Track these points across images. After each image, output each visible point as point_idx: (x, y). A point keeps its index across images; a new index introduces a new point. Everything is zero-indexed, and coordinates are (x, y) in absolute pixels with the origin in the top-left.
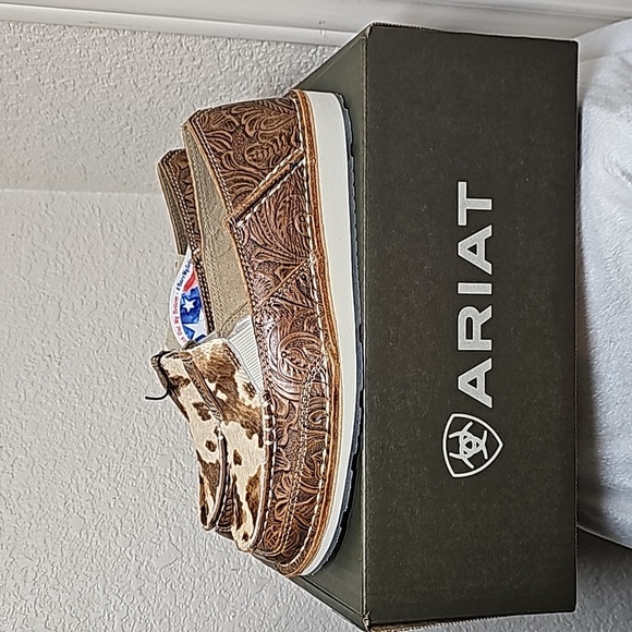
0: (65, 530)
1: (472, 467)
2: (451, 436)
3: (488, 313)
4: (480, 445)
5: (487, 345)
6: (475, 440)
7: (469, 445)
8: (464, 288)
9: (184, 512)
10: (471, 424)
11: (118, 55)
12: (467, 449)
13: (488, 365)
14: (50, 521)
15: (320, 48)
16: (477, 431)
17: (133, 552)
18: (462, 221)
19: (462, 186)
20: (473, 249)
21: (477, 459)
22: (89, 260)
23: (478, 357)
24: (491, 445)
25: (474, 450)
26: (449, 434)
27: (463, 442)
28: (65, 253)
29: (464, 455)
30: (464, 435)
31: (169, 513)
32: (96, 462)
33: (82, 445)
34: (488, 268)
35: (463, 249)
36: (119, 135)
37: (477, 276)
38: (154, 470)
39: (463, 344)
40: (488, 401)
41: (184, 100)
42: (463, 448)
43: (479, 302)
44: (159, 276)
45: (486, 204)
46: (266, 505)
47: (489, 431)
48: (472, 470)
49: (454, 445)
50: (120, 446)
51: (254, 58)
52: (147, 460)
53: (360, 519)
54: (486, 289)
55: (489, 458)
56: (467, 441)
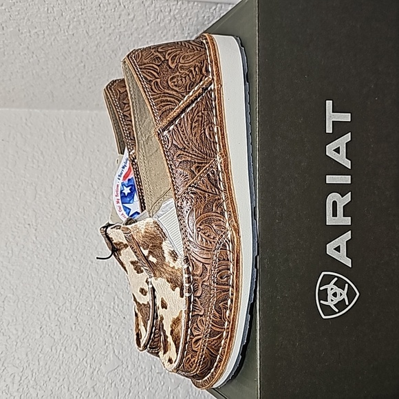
0: (41, 347)
1: (337, 311)
2: (321, 289)
3: (348, 197)
4: (343, 295)
5: (347, 221)
6: (339, 291)
7: (335, 295)
8: (331, 179)
9: (123, 333)
10: (336, 279)
11: (75, 11)
12: (333, 298)
13: (348, 235)
14: (30, 340)
15: (219, 5)
16: (340, 284)
17: (88, 361)
18: (329, 130)
19: (329, 104)
20: (337, 150)
21: (341, 305)
22: (56, 157)
23: (340, 230)
24: (351, 294)
25: (339, 299)
26: (320, 287)
27: (330, 293)
28: (40, 152)
29: (331, 302)
30: (331, 287)
31: (113, 334)
32: (62, 298)
33: (52, 287)
34: (348, 164)
35: (330, 150)
36: (76, 70)
37: (341, 170)
38: (103, 304)
39: (330, 221)
40: (348, 262)
41: (122, 44)
42: (330, 297)
43: (341, 189)
44: (105, 168)
45: (346, 117)
46: (186, 339)
47: (349, 284)
48: (337, 313)
49: (323, 294)
50: (78, 287)
51: (172, 14)
52: (98, 297)
53: (256, 349)
54: (347, 179)
55: (350, 304)
56: (333, 292)
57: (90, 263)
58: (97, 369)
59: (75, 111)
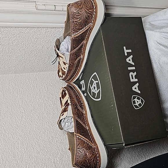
0: (34, 154)
3: (135, 73)
4: (140, 102)
5: (137, 80)
6: (138, 101)
8: (129, 68)
10: (137, 97)
13: (138, 84)
14: (30, 152)
18: (126, 55)
19: (125, 47)
20: (129, 60)
22: (27, 89)
23: (135, 83)
24: (142, 101)
25: (139, 103)
26: (133, 100)
27: (136, 101)
28: (21, 88)
29: (137, 104)
32: (38, 137)
33: (34, 133)
34: (133, 64)
35: (127, 60)
36: (34, 57)
37: (131, 66)
38: (53, 137)
39: (132, 80)
40: (139, 92)
45: (130, 51)
47: (141, 99)
48: (139, 107)
49: (134, 102)
50: (43, 132)
52: (51, 134)
54: (134, 68)
55: (142, 104)
56: (137, 101)
57: (46, 123)
58: (55, 159)
59: (31, 73)
